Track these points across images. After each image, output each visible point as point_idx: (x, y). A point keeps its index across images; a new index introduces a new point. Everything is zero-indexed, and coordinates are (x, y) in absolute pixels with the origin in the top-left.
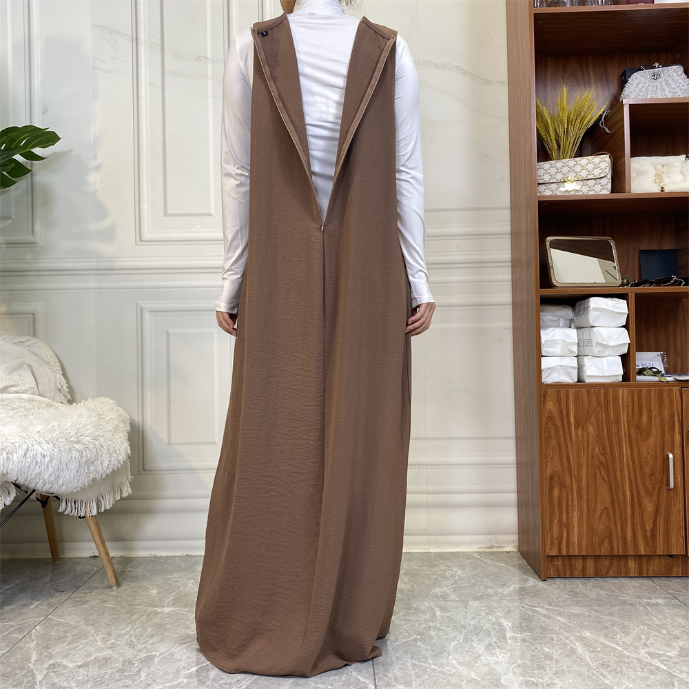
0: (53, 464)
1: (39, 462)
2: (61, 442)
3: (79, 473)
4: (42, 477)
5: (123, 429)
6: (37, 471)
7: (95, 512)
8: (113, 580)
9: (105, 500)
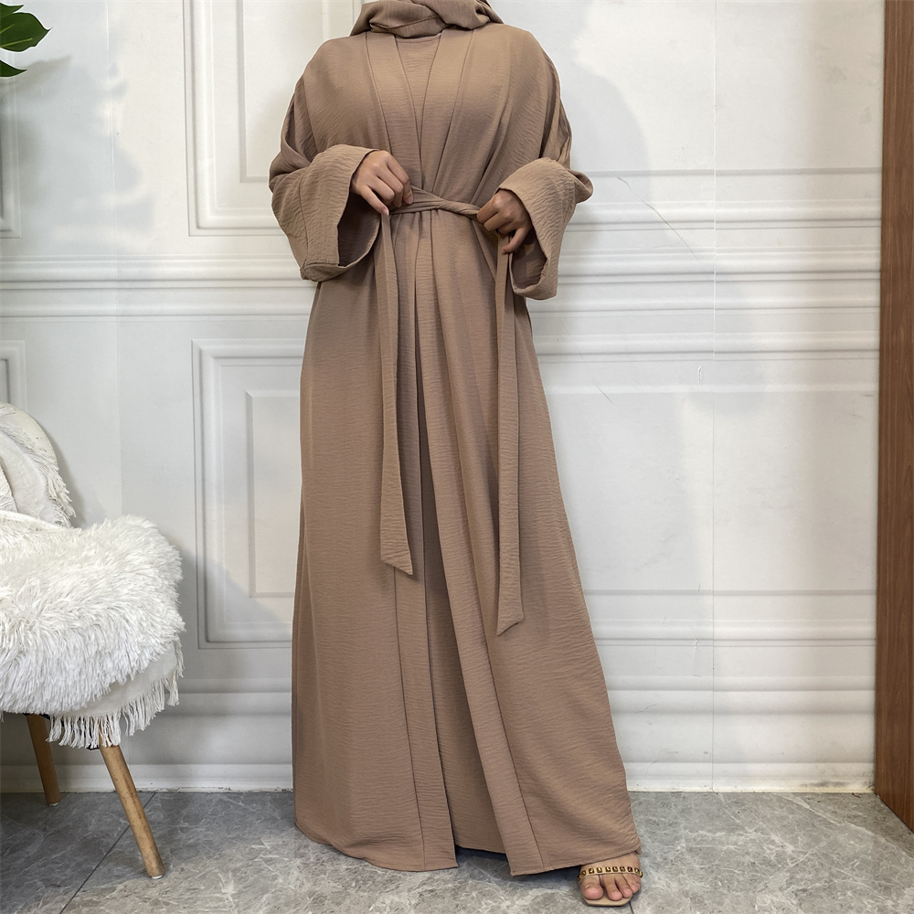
7: (117, 739)
8: (152, 864)
9: (136, 713)
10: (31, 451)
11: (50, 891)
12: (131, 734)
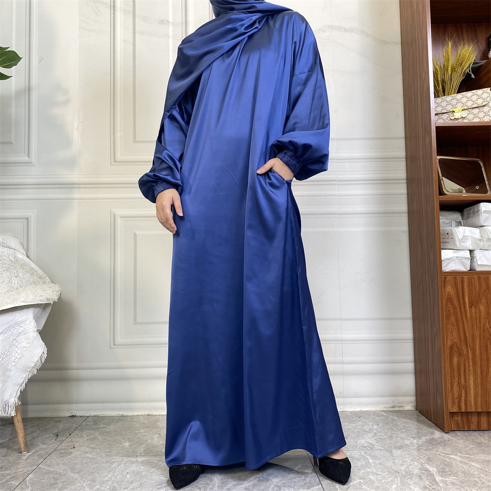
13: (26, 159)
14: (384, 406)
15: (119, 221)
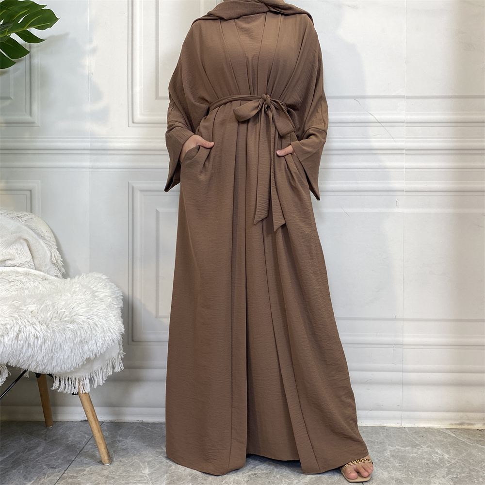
0: (47, 346)
1: (32, 344)
2: (56, 322)
3: (73, 354)
4: (35, 359)
5: (116, 306)
6: (30, 352)
7: (88, 390)
8: (105, 458)
9: (98, 376)
10: (43, 238)
11: (51, 470)
12: (95, 387)
13: (27, 118)
14: (450, 422)
15: (138, 195)
